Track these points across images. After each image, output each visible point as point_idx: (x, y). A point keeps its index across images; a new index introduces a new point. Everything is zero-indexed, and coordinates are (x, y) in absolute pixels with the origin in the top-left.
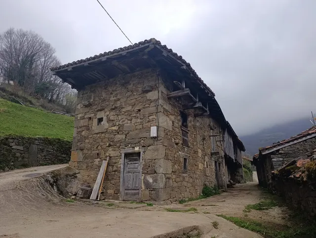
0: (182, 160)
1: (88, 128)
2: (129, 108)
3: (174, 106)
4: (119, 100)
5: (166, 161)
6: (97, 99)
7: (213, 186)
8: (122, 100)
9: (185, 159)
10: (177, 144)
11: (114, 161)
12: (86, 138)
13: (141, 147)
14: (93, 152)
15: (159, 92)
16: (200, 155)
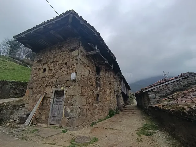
0: (95, 96)
1: (37, 75)
2: (61, 62)
3: (90, 61)
4: (56, 57)
5: (81, 96)
6: (45, 57)
7: (115, 109)
8: (57, 57)
9: (98, 95)
10: (92, 85)
11: (48, 96)
12: (36, 81)
13: (65, 87)
14: (38, 90)
15: (79, 50)
16: (108, 92)
